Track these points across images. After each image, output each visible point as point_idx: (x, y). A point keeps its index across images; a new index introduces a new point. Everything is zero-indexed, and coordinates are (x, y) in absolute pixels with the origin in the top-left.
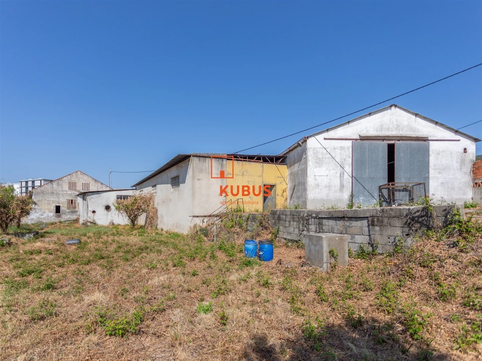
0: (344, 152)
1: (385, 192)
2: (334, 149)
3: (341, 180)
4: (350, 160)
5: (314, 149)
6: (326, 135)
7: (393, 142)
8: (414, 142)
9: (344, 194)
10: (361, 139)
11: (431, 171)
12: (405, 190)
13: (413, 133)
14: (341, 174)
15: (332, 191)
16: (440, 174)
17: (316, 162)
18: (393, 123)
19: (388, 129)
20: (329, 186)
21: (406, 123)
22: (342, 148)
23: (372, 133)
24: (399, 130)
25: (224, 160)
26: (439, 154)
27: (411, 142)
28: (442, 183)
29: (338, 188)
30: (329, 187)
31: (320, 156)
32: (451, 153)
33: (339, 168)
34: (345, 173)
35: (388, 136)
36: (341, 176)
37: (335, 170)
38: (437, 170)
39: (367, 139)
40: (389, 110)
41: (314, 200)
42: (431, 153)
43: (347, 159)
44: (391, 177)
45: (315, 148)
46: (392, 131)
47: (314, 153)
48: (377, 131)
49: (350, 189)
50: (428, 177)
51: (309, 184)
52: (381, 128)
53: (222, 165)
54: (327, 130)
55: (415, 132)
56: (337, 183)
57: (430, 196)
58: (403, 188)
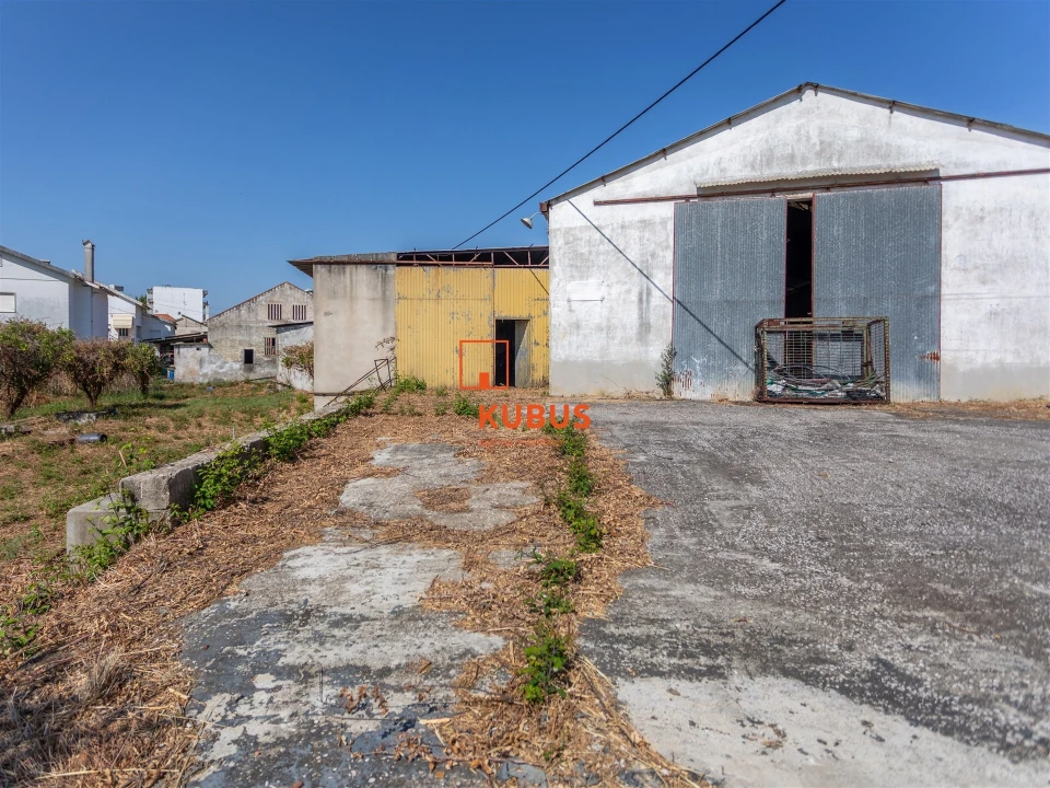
0: (650, 233)
1: (775, 347)
2: (623, 227)
3: (641, 309)
4: (669, 256)
5: (568, 231)
6: (599, 192)
7: (808, 195)
8: (884, 189)
9: (651, 348)
10: (699, 196)
11: (950, 279)
12: (848, 335)
13: (878, 162)
14: (641, 294)
15: (616, 342)
16: (984, 283)
17: (571, 266)
18: (808, 139)
19: (791, 159)
20: (609, 328)
21: (854, 134)
22: (645, 224)
23: (738, 173)
24: (831, 157)
25: (390, 266)
26: (982, 218)
27: (869, 190)
28: (993, 314)
29: (633, 331)
30: (607, 329)
31: (585, 250)
32: (1032, 214)
33: (637, 277)
34: (655, 292)
35: (787, 181)
36: (643, 299)
37: (625, 283)
38: (975, 273)
39: (722, 195)
40: (795, 103)
41: (566, 363)
42: (947, 218)
43: (661, 254)
44: (799, 298)
45: (570, 229)
46: (804, 161)
47: (567, 243)
48: (753, 167)
49: (667, 337)
50: (937, 296)
51: (554, 321)
52: (769, 158)
53: (385, 279)
54: (603, 180)
55: (886, 156)
56: (631, 316)
57: (946, 356)
58: (838, 331)
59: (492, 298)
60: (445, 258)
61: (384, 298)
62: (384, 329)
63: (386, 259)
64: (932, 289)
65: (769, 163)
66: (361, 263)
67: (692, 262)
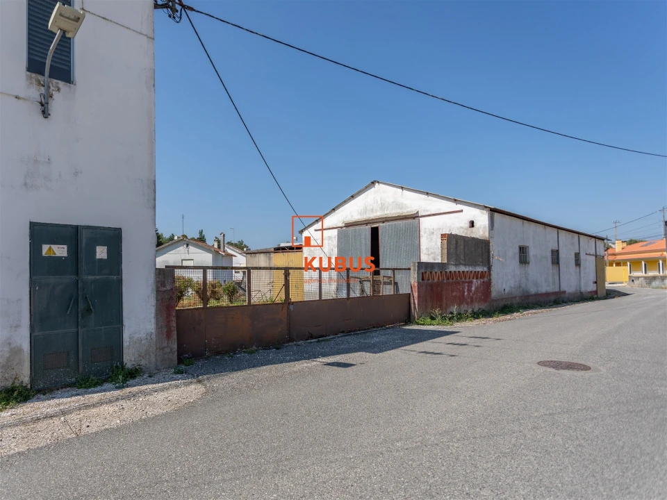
0: (331, 242)
6: (315, 226)
7: (377, 225)
8: (401, 222)
10: (345, 226)
13: (399, 211)
18: (377, 202)
19: (372, 210)
21: (391, 200)
22: (330, 238)
23: (357, 217)
24: (384, 210)
25: (271, 253)
35: (371, 220)
39: (351, 225)
40: (373, 189)
42: (422, 233)
46: (376, 212)
48: (361, 215)
52: (366, 210)
53: (270, 259)
55: (401, 208)
61: (270, 266)
62: (270, 278)
63: (270, 250)
65: (366, 213)
66: (261, 253)
67: (343, 253)
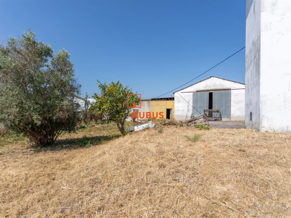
0: (189, 97)
1: (207, 113)
2: (185, 96)
3: (188, 108)
4: (192, 100)
5: (177, 97)
6: (182, 91)
8: (223, 91)
9: (189, 113)
10: (196, 92)
11: (232, 104)
12: (218, 111)
16: (237, 104)
17: (178, 102)
18: (212, 84)
19: (210, 87)
20: (183, 110)
22: (188, 96)
23: (202, 89)
24: (215, 87)
26: (237, 95)
27: (221, 91)
28: (238, 109)
29: (187, 111)
30: (183, 111)
31: (179, 99)
34: (190, 105)
35: (209, 90)
36: (188, 106)
37: (186, 104)
39: (200, 92)
40: (210, 79)
41: (177, 116)
44: (211, 107)
46: (211, 87)
48: (204, 88)
49: (192, 112)
50: (230, 106)
51: (175, 109)
53: (149, 103)
54: (182, 89)
55: (223, 86)
56: (186, 109)
57: (232, 114)
58: (216, 111)
59: (166, 105)
60: (158, 99)
61: (149, 106)
62: (149, 110)
63: (149, 100)
64: (229, 105)
65: (206, 87)
66: (146, 100)
67: (195, 101)
